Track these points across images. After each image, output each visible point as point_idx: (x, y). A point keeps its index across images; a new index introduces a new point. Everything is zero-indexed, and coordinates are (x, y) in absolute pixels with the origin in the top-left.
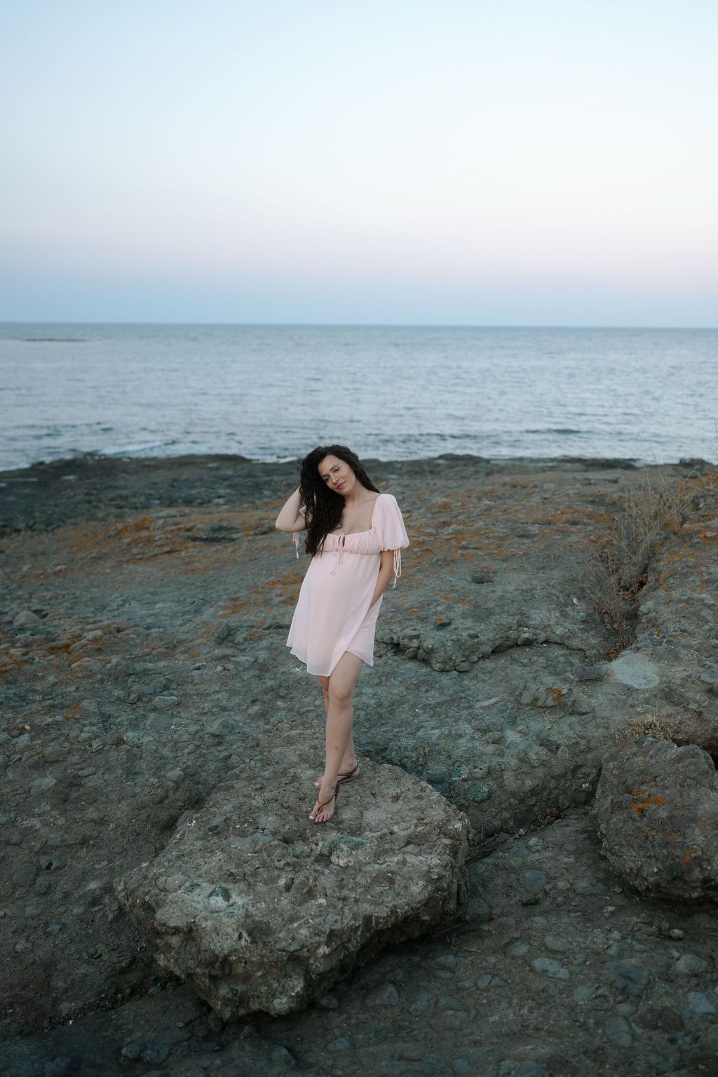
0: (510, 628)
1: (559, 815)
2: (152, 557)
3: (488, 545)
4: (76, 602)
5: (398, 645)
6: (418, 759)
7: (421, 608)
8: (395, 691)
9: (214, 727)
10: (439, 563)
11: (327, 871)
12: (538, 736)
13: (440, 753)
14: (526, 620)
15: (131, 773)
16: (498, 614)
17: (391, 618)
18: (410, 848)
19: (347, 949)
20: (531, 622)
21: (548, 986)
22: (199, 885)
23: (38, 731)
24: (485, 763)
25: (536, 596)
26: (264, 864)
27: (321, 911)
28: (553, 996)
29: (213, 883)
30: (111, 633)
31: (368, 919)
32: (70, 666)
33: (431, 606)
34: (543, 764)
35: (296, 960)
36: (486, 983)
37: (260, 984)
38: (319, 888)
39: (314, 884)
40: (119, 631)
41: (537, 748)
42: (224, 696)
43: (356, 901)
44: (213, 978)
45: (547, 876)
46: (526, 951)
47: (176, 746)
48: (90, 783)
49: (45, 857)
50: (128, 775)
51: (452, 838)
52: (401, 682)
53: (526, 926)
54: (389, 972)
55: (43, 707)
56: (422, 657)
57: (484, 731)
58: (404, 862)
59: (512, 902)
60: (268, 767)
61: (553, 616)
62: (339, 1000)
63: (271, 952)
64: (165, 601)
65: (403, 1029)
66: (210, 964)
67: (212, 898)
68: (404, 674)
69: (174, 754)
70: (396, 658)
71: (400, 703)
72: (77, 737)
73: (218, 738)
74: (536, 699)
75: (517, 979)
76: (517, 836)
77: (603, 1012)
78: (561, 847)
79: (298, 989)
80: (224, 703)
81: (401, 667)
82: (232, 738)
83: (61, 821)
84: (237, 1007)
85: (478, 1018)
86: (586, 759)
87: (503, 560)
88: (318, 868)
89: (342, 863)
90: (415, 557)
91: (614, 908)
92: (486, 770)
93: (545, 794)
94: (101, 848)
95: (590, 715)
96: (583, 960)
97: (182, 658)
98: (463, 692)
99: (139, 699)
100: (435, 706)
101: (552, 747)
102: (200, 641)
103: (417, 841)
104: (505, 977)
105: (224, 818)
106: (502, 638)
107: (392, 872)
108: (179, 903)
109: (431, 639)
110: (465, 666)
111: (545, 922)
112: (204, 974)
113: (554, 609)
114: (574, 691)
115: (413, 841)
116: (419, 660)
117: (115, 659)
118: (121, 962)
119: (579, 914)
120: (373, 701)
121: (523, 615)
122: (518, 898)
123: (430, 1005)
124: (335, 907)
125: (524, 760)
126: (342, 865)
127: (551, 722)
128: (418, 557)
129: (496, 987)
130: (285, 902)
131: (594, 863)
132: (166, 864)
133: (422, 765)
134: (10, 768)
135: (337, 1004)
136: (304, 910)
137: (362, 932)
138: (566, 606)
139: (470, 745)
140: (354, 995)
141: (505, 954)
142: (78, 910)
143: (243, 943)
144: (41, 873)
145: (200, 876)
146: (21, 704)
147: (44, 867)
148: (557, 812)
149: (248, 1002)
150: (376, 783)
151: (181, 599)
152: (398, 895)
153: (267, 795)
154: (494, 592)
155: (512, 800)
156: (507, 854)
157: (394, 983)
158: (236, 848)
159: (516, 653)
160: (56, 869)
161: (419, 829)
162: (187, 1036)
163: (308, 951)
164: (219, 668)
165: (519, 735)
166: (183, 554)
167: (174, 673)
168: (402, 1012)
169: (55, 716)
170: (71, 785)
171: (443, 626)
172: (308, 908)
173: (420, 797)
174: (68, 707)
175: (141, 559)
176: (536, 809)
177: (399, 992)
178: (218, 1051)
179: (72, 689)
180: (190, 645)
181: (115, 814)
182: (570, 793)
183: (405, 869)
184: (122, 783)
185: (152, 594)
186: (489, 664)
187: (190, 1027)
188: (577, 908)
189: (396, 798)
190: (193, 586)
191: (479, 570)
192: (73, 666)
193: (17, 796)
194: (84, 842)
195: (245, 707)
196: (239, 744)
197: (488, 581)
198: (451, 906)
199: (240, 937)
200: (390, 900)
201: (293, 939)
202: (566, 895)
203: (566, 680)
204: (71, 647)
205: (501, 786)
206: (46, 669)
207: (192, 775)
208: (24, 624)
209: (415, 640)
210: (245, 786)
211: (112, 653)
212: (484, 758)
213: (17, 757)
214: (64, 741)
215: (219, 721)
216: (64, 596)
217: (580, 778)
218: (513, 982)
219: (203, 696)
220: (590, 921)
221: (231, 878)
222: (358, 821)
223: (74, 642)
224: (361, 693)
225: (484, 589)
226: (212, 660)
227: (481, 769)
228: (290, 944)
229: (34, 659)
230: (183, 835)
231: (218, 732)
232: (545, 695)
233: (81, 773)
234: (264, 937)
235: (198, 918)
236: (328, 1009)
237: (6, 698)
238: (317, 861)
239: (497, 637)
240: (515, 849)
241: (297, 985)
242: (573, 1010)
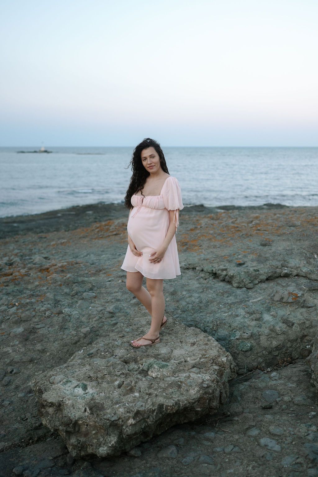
0: (277, 267)
1: (292, 361)
2: (107, 237)
3: (272, 229)
4: (65, 255)
5: (215, 274)
6: (213, 327)
7: (230, 256)
8: (210, 296)
9: (111, 308)
10: (244, 236)
11: (144, 379)
12: (282, 318)
13: (225, 324)
14: (287, 264)
15: (63, 328)
16: (271, 260)
17: (213, 260)
18: (195, 369)
19: (147, 422)
20: (289, 265)
21: (266, 454)
22: (70, 381)
23: (22, 306)
24: (250, 330)
25: (294, 253)
26: (110, 373)
27: (135, 399)
28: (268, 461)
29: (79, 381)
30: (72, 265)
31: (161, 406)
32: (46, 277)
33: (235, 255)
34: (284, 333)
35: (115, 425)
36: (230, 450)
37: (94, 438)
38: (137, 388)
39: (135, 385)
40: (77, 263)
41: (281, 324)
42: (120, 294)
43: (156, 396)
44: (68, 433)
45: (279, 393)
46: (257, 433)
47: (89, 317)
48: (41, 332)
49: (11, 367)
50: (61, 329)
51: (220, 366)
52: (214, 291)
53: (260, 419)
54: (176, 439)
55: (27, 295)
56: (228, 280)
57: (251, 314)
58: (189, 377)
59: (257, 406)
60: (130, 327)
61: (302, 263)
62: (142, 453)
63: (100, 420)
64: (106, 254)
65: (176, 472)
66: (67, 425)
67: (76, 388)
68: (217, 288)
69: (88, 321)
70: (214, 280)
71: (212, 302)
72: (40, 309)
73: (112, 314)
74: (282, 298)
75: (249, 449)
76: (266, 372)
77: (298, 473)
78: (289, 379)
79: (113, 442)
80: (119, 298)
81: (216, 285)
82: (119, 314)
83: (22, 350)
84: (80, 450)
85: (221, 470)
86: (309, 332)
87: (278, 236)
88: (139, 376)
89: (154, 375)
90: (231, 233)
91: (315, 413)
92: (250, 334)
93: (284, 349)
94: (40, 364)
95: (313, 308)
96: (290, 441)
97: (103, 276)
98: (248, 298)
99: (77, 294)
100: (231, 304)
101: (290, 324)
102: (114, 269)
103: (199, 366)
104: (242, 447)
105: (98, 349)
106: (272, 272)
107: (181, 382)
108: (57, 390)
109: (233, 270)
110: (251, 285)
111: (272, 418)
112: (63, 430)
113: (303, 260)
114: (305, 295)
115: (197, 366)
116: (226, 282)
117: (68, 276)
118: (36, 423)
119: (293, 415)
120: (198, 300)
121: (285, 261)
122: (260, 404)
123: (194, 460)
124: (143, 398)
125: (272, 330)
126: (154, 376)
127: (290, 311)
128: (233, 233)
129: (235, 452)
130: (116, 393)
131: (307, 388)
132: (58, 370)
133: (215, 331)
134: (3, 323)
135: (141, 454)
136: (124, 399)
137: (157, 413)
138: (310, 259)
139: (242, 321)
140: (152, 450)
141: (245, 434)
142: (20, 395)
143: (86, 414)
144: (7, 375)
145: (73, 377)
146: (18, 294)
147: (9, 372)
148: (290, 360)
149: (87, 448)
150: (184, 336)
151: (114, 253)
152: (182, 394)
153: (125, 340)
154: (271, 250)
155: (264, 352)
156: (257, 380)
157: (177, 445)
158: (97, 364)
159: (280, 281)
160: (15, 373)
161: (202, 360)
162: (52, 465)
163: (122, 421)
164: (120, 281)
165: (271, 317)
166: (121, 235)
167: (97, 283)
168: (177, 462)
169: (32, 299)
170: (31, 332)
171: (240, 265)
172: (128, 398)
173: (206, 344)
174: (40, 296)
175: (102, 237)
176: (278, 358)
177: (178, 451)
178: (67, 475)
179: (45, 288)
180: (108, 270)
181: (51, 348)
182: (299, 350)
183: (189, 380)
184: (57, 333)
185: (102, 251)
186: (264, 285)
187: (56, 460)
188: (293, 412)
189: (193, 344)
190: (122, 249)
191: (265, 240)
192: (48, 278)
193: (4, 336)
194: (31, 361)
195: (129, 300)
196: (123, 317)
197: (269, 245)
198: (214, 404)
199: (85, 411)
200: (176, 397)
201: (115, 414)
202: (288, 404)
203: (301, 289)
204: (50, 269)
205: (258, 344)
206: (35, 279)
207: (95, 331)
208: (36, 262)
209: (224, 272)
210: (115, 335)
211: (69, 273)
212: (250, 328)
213: (8, 317)
214: (33, 311)
215: (114, 306)
216: (61, 252)
217: (305, 343)
218: (246, 451)
219: (109, 293)
220: (300, 419)
221: (90, 379)
222: (169, 355)
223: (51, 267)
224: (192, 296)
225: (266, 248)
226: (117, 277)
227: (247, 334)
228: (113, 417)
229: (30, 274)
230: (75, 357)
231: (112, 311)
232: (287, 296)
233: (37, 326)
234: (98, 411)
235: (65, 398)
236: (135, 457)
237: (13, 291)
238: (140, 373)
239: (269, 272)
240: (263, 378)
241: (113, 440)
242: (280, 470)
